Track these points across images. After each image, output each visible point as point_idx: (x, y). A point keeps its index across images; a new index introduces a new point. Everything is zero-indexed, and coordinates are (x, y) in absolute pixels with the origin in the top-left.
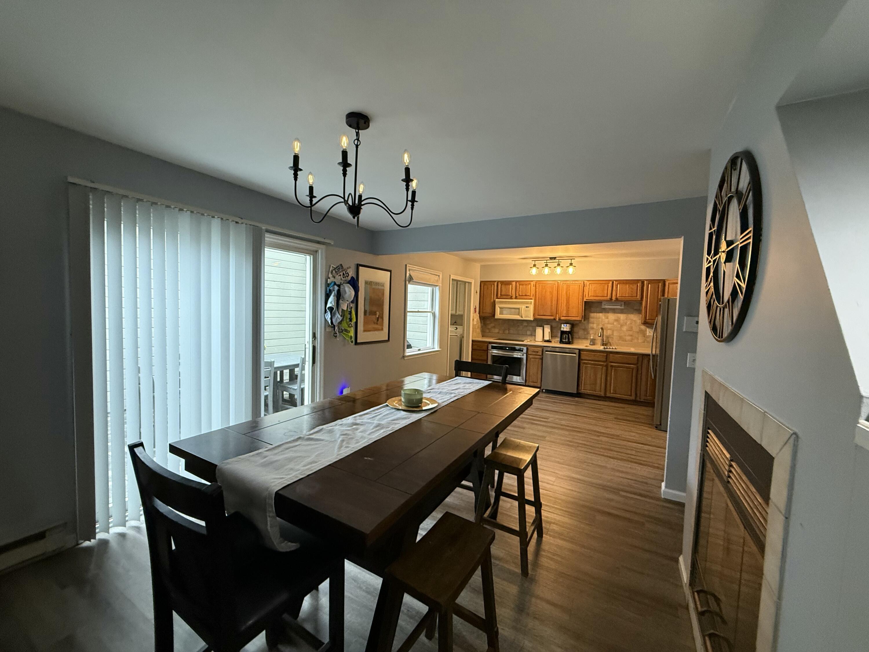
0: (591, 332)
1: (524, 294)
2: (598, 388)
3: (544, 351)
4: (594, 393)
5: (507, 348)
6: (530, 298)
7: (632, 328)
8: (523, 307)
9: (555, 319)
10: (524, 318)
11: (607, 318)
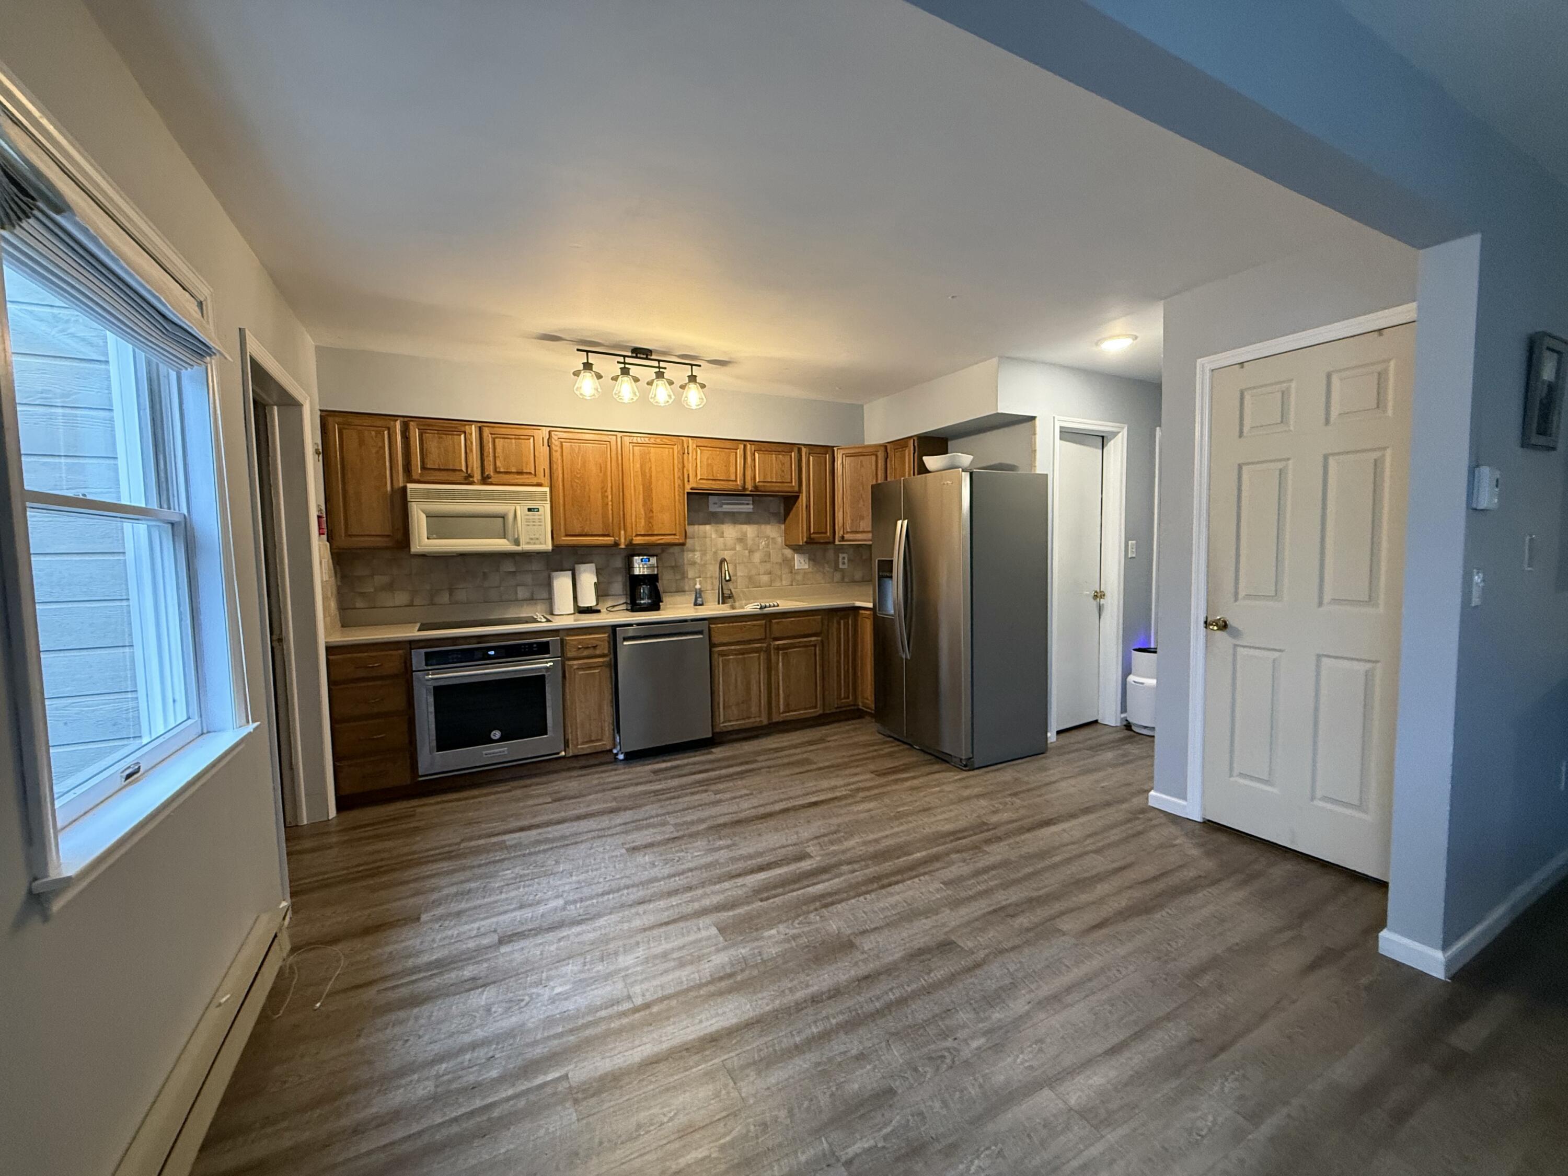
0: (691, 573)
1: (514, 470)
2: (754, 709)
3: (619, 639)
4: (749, 723)
5: (492, 653)
6: (535, 481)
7: (769, 555)
8: (521, 510)
9: (616, 544)
10: (524, 547)
11: (722, 535)
